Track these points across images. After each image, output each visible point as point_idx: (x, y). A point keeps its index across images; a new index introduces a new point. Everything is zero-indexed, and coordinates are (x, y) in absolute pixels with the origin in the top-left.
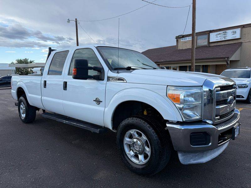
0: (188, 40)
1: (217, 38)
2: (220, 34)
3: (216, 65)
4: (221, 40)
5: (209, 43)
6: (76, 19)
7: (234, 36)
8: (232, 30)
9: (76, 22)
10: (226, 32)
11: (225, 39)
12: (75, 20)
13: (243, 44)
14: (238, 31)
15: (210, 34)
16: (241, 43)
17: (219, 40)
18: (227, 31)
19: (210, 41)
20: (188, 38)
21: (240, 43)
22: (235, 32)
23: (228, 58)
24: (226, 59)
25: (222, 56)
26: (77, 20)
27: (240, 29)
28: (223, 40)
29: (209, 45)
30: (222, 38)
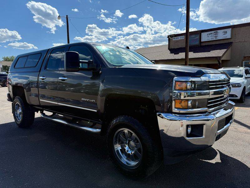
0: (179, 39)
1: (209, 38)
2: (211, 34)
4: (212, 40)
5: (201, 42)
7: (225, 35)
8: (223, 30)
9: (67, 18)
10: (217, 32)
11: (217, 39)
12: (66, 17)
13: (233, 44)
14: (229, 31)
15: (202, 33)
16: (231, 43)
17: (210, 40)
20: (179, 37)
22: (226, 32)
23: (220, 57)
24: (218, 58)
25: (214, 56)
27: (231, 29)
28: (215, 39)
29: (200, 44)
30: (213, 38)
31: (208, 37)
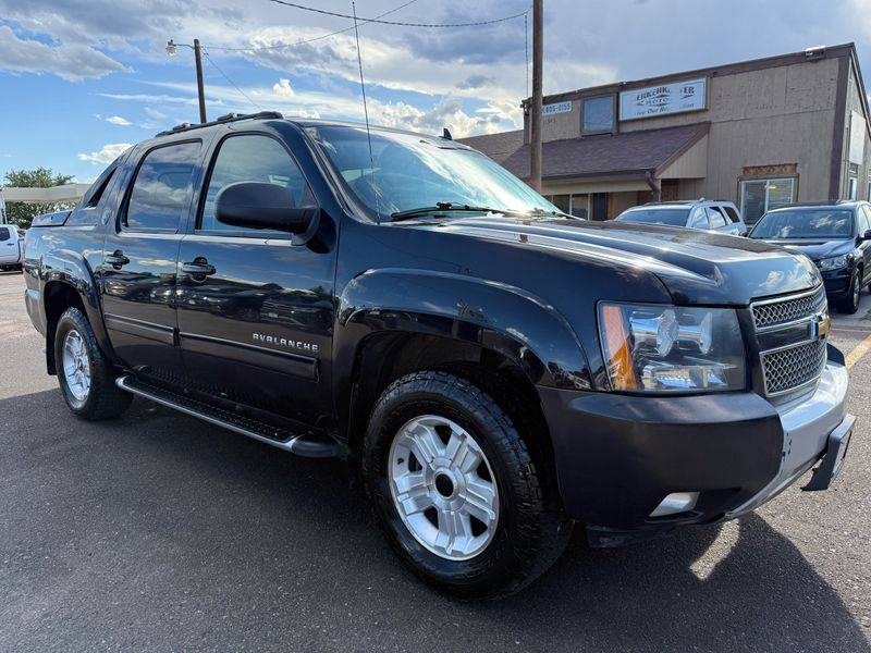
0: (557, 111)
1: (642, 109)
2: (649, 95)
3: (639, 192)
4: (652, 114)
5: (618, 123)
6: (196, 41)
7: (689, 101)
8: (681, 85)
9: (197, 49)
10: (664, 90)
11: (663, 113)
12: (193, 45)
13: (713, 128)
14: (699, 85)
15: (622, 94)
16: (709, 124)
17: (646, 115)
18: (669, 86)
19: (621, 119)
20: (556, 105)
21: (704, 123)
22: (691, 90)
23: (653, 171)
24: (648, 174)
25: (637, 167)
26: (201, 44)
27: (704, 80)
28: (658, 113)
29: (618, 129)
30: (654, 108)
31: (639, 104)
